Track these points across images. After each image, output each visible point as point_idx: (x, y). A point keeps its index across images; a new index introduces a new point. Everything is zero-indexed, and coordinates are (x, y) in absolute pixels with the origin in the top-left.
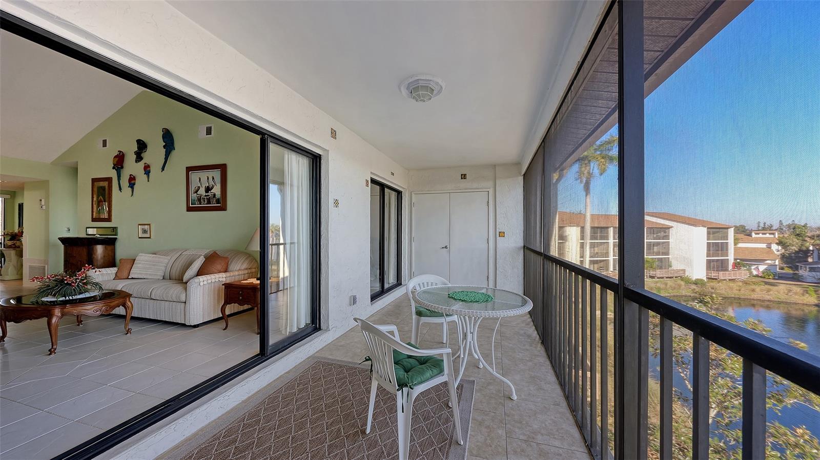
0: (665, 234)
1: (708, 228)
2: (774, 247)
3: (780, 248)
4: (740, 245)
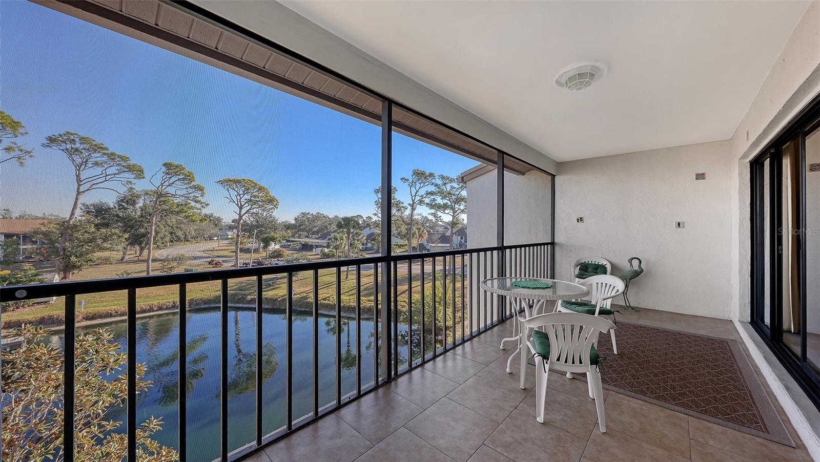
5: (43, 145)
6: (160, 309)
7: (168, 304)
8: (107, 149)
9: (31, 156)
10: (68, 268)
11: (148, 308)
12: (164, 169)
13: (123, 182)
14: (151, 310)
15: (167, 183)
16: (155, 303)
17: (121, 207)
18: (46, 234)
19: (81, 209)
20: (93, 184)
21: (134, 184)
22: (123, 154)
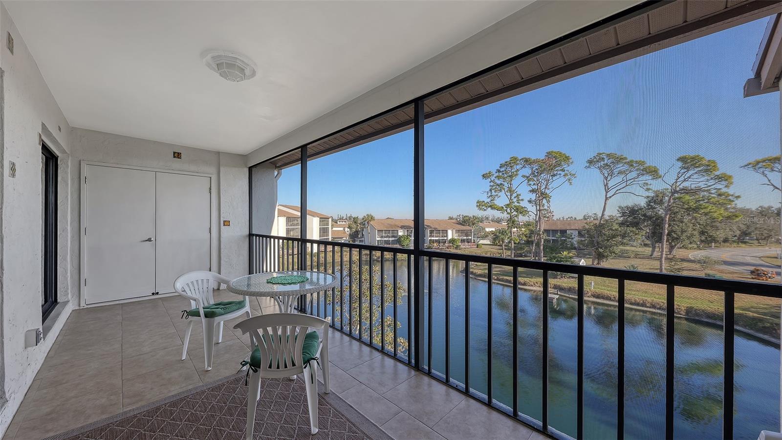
0: (297, 222)
1: (320, 218)
2: (347, 229)
3: (349, 230)
4: (334, 229)
5: (586, 167)
6: (653, 307)
7: (662, 304)
8: (626, 158)
9: (575, 177)
10: (600, 257)
11: (642, 302)
12: (680, 164)
13: (641, 185)
14: (643, 305)
15: (682, 179)
16: (649, 299)
17: (650, 207)
18: (588, 231)
19: (618, 211)
20: (617, 190)
21: (650, 185)
22: (638, 159)
